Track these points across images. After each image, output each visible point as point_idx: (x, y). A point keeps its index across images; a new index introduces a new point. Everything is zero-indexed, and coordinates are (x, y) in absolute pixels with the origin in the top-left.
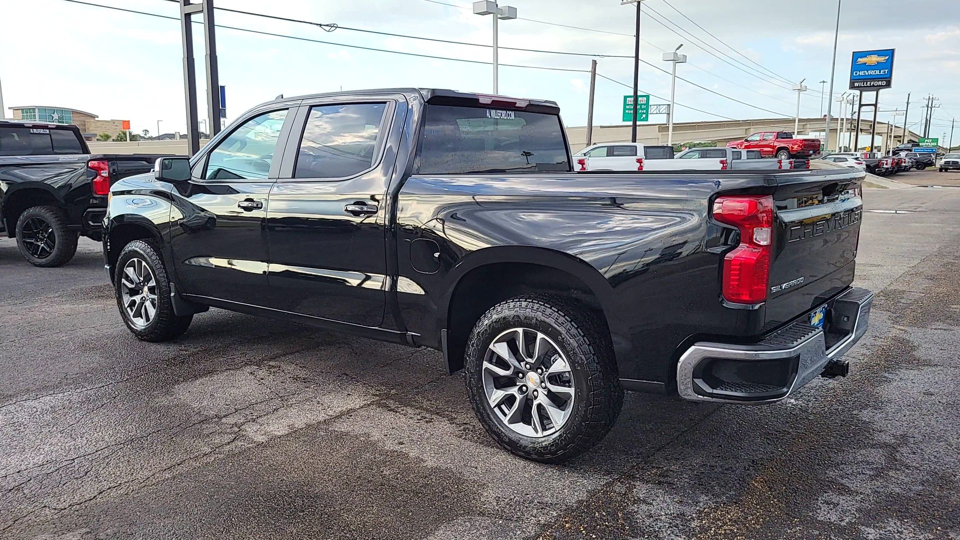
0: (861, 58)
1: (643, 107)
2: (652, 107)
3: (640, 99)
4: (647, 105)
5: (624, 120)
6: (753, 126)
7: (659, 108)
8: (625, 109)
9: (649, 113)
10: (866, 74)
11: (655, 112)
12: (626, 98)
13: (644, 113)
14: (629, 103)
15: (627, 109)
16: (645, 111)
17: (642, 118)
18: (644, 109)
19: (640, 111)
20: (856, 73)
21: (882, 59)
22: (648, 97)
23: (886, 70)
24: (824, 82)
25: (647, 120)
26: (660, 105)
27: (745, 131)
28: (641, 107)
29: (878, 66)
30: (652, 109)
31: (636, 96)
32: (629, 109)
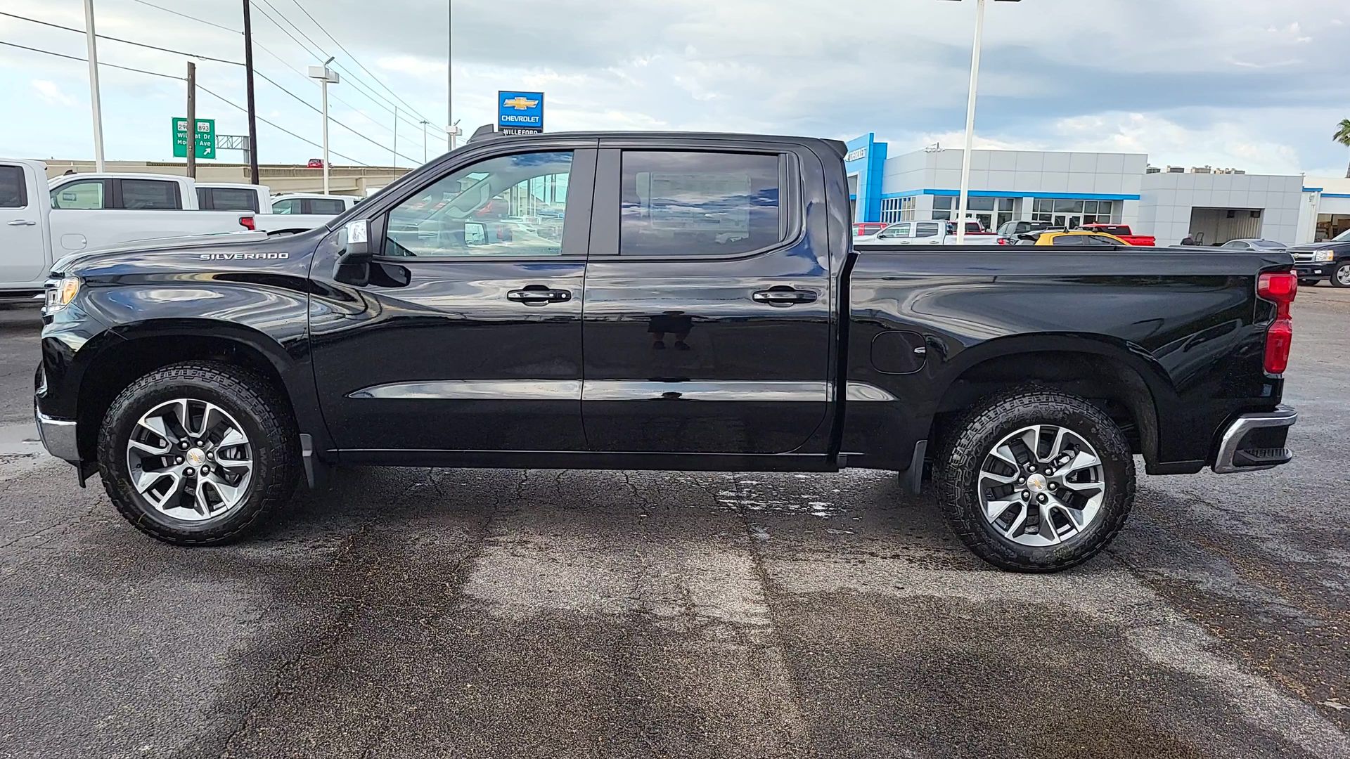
0: (509, 99)
1: (206, 137)
2: (220, 138)
3: (199, 124)
4: (212, 133)
5: (175, 155)
6: (364, 175)
7: (230, 140)
8: (175, 138)
9: (216, 146)
10: (517, 120)
11: (225, 146)
12: (175, 120)
13: (208, 147)
14: (183, 129)
15: (180, 139)
16: (209, 144)
17: (205, 154)
18: (207, 140)
19: (201, 143)
20: (505, 118)
21: (532, 103)
22: (212, 122)
23: (537, 118)
24: (425, 122)
25: (214, 157)
26: (232, 136)
27: (355, 181)
28: (202, 137)
29: (528, 111)
30: (220, 142)
31: (193, 121)
32: (183, 139)
